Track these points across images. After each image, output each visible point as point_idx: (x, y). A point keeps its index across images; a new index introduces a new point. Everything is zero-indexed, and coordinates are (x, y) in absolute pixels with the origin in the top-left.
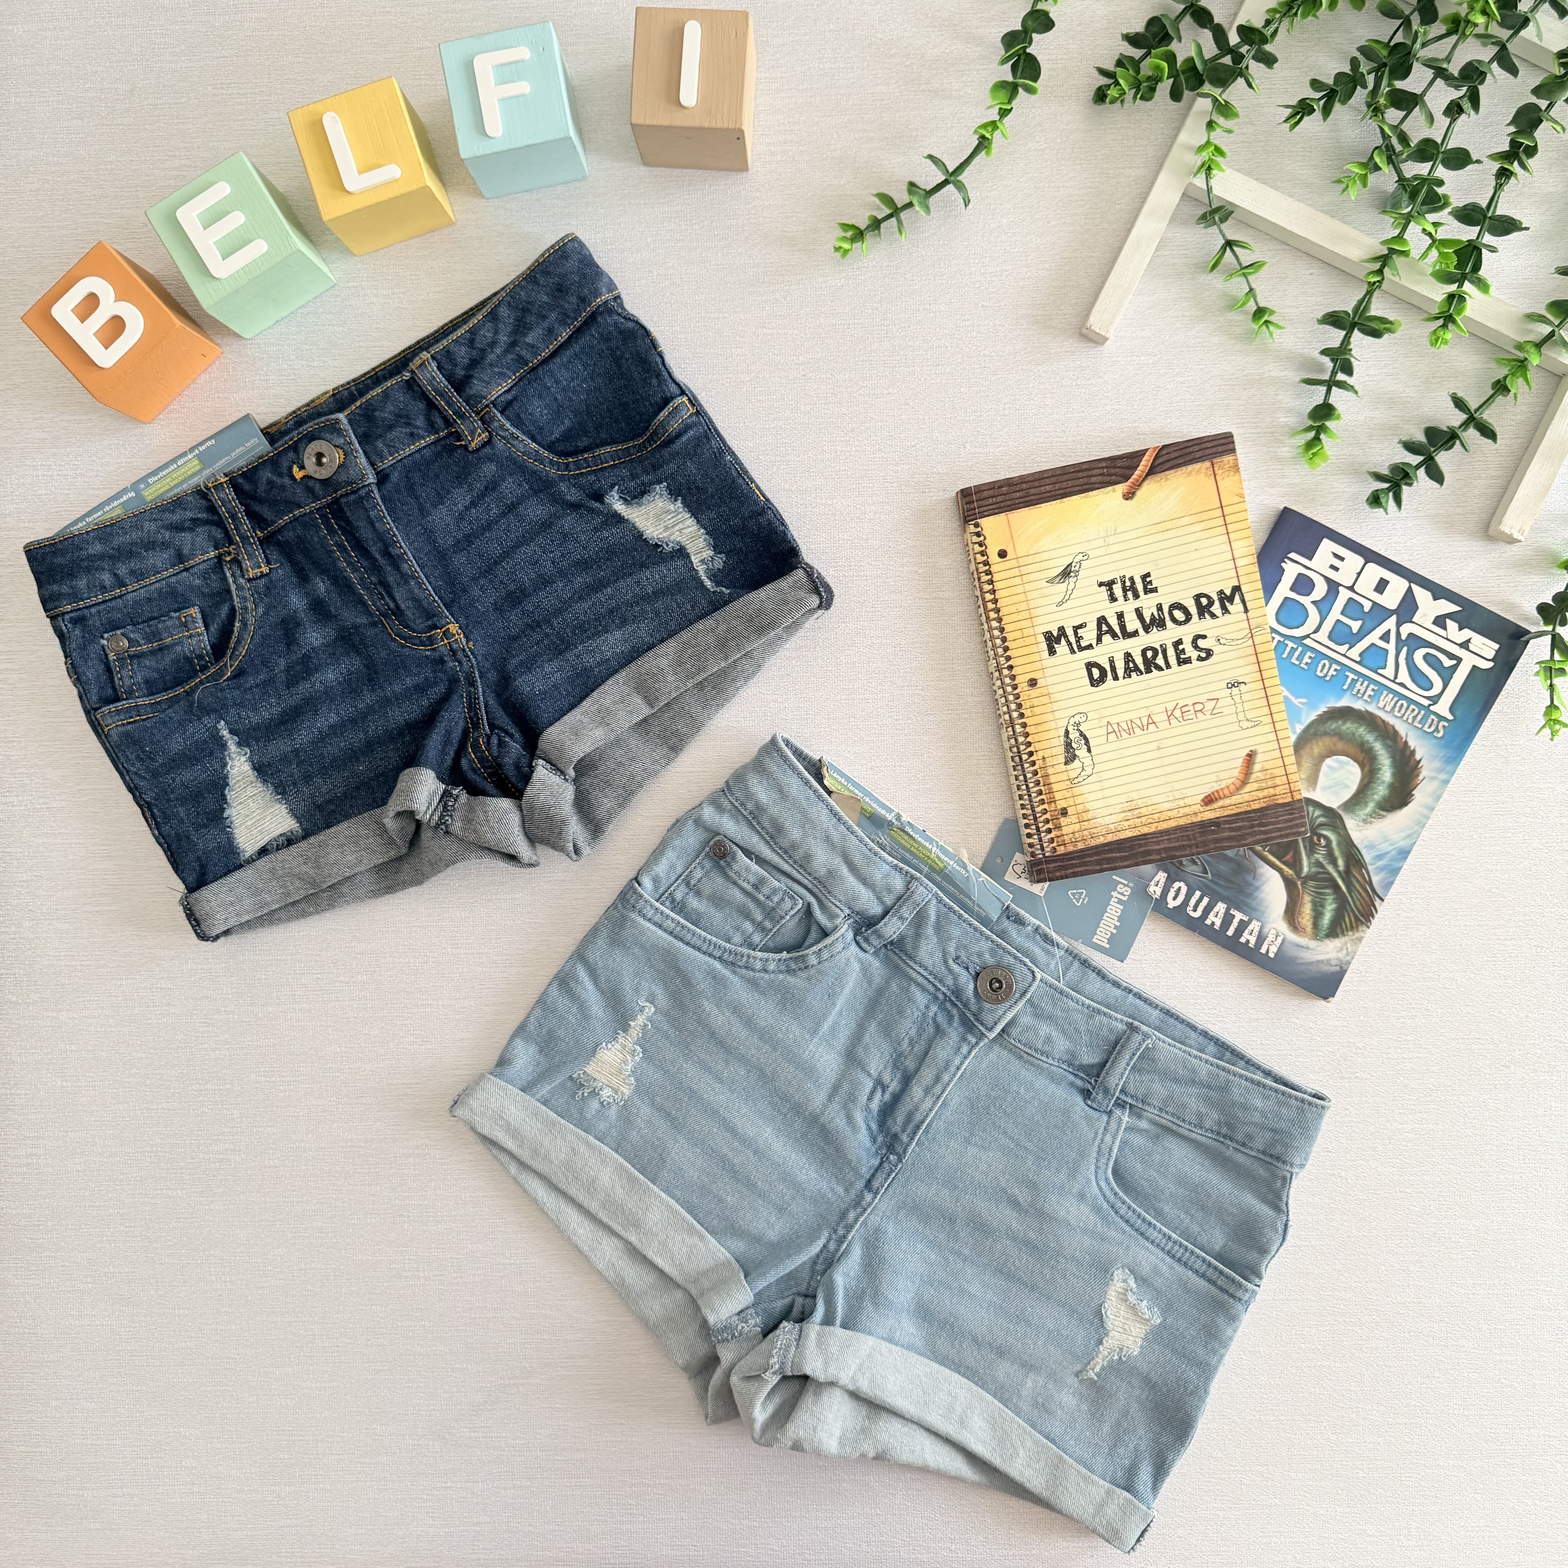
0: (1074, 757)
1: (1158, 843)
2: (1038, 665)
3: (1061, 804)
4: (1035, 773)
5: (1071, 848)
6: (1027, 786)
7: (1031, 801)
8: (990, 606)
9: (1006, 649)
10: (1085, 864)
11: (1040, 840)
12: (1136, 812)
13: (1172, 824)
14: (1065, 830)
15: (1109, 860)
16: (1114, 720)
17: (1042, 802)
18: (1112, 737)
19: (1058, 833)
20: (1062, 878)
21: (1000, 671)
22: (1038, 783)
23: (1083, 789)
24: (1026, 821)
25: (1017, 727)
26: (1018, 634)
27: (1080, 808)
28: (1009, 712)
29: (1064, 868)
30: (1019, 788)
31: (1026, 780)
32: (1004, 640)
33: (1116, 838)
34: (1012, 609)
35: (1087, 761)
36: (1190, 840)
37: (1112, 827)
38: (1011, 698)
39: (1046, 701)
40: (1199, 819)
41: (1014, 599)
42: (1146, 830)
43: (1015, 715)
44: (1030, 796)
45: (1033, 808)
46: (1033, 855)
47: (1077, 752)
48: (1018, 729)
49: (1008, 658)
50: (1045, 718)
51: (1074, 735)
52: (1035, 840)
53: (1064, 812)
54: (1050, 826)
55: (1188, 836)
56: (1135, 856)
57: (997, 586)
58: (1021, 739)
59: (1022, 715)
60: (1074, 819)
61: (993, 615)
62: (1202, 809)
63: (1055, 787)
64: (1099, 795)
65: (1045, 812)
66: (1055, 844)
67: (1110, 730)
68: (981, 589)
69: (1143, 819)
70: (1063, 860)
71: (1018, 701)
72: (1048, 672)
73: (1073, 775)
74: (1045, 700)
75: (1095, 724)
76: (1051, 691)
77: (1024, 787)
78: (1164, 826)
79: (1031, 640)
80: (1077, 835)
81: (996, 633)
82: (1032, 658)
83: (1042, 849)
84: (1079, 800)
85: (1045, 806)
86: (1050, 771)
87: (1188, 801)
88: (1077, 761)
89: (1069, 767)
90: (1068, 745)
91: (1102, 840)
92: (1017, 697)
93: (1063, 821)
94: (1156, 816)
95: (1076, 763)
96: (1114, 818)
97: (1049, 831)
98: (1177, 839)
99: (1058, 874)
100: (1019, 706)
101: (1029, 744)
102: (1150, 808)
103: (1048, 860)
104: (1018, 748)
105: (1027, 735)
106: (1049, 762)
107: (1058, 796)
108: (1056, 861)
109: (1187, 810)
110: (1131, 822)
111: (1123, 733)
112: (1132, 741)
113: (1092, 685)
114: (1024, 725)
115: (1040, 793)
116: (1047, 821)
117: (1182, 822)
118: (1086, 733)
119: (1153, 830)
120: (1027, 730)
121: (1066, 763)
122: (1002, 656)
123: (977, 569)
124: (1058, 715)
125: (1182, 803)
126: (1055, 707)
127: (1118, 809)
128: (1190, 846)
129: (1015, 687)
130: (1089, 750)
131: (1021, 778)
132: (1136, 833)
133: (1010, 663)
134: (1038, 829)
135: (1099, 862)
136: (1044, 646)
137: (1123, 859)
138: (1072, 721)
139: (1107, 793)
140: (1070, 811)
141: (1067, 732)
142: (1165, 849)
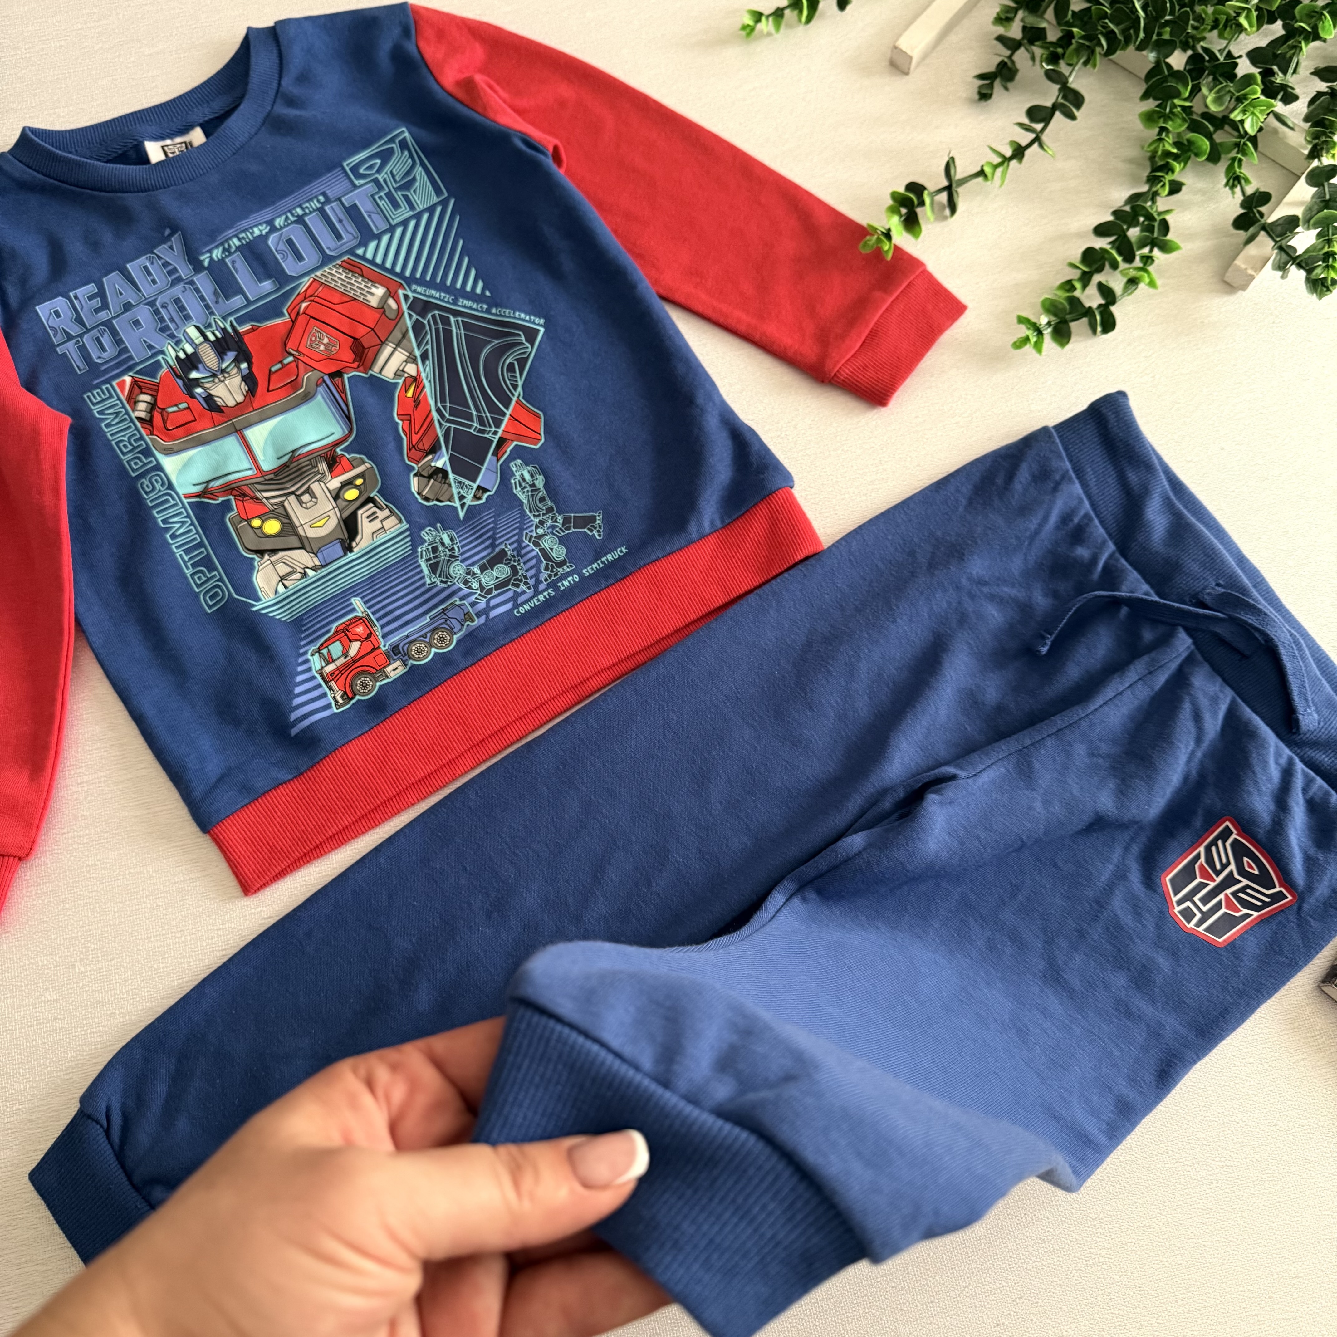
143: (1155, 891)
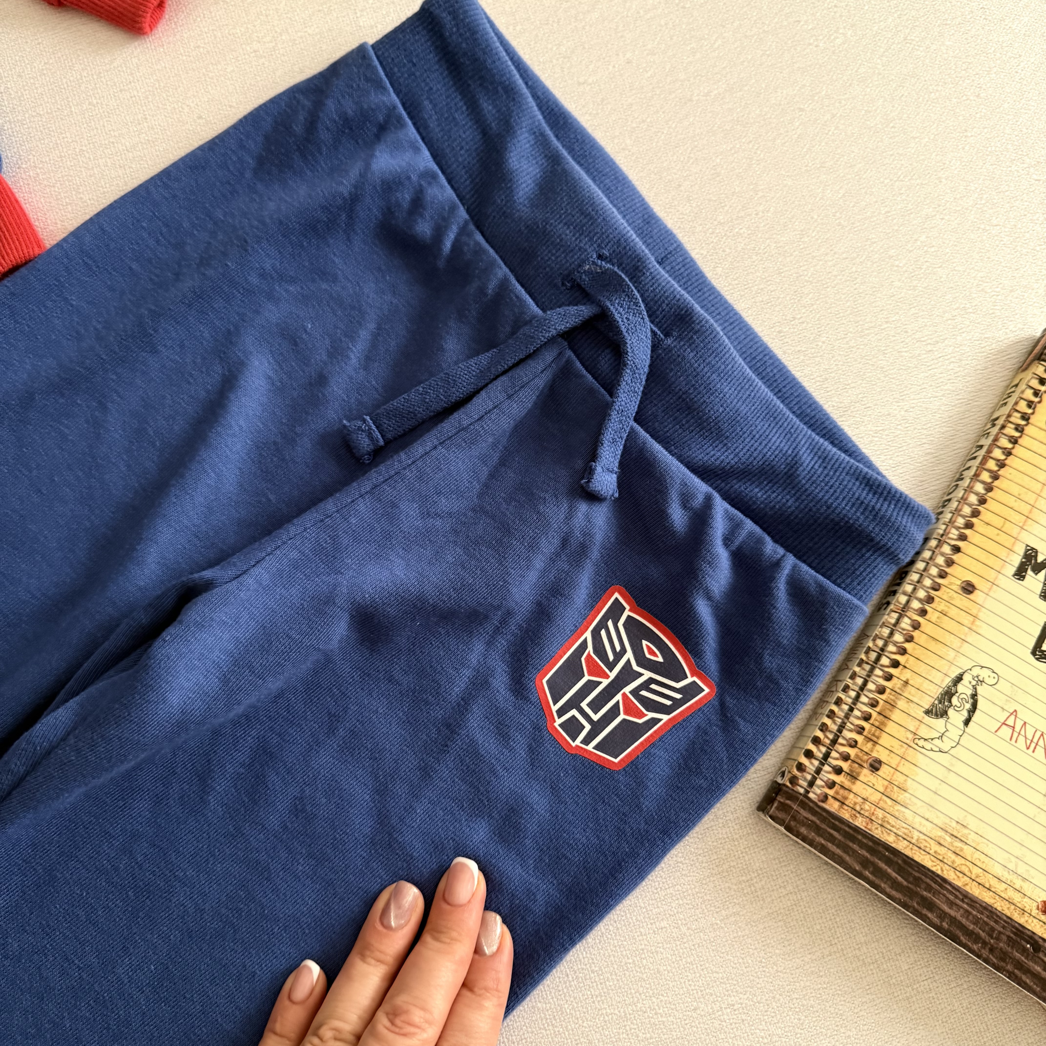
0: (943, 714)
1: (951, 904)
2: (991, 575)
3: (880, 753)
4: (881, 690)
5: (846, 815)
6: (858, 697)
7: (847, 716)
8: (991, 465)
9: (969, 526)
10: (846, 849)
11: (818, 771)
12: (958, 844)
13: (987, 897)
14: (858, 787)
15: (878, 872)
16: (1024, 715)
17: (860, 731)
18: (1006, 732)
19: (847, 784)
20: (804, 839)
21: (940, 543)
22: (874, 704)
23: (921, 760)
24: (819, 734)
25: (906, 620)
26: (997, 521)
27: (899, 778)
28: (910, 597)
29: (818, 830)
30: (846, 689)
31: (863, 687)
32: (976, 513)
33: (908, 852)
34: (1015, 490)
35: (954, 733)
36: (992, 938)
37: (916, 834)
38: (927, 582)
39: (966, 622)
40: (1022, 921)
41: (1026, 481)
42: (950, 876)
43: (916, 605)
44: (851, 709)
45: (841, 728)
46: (793, 781)
47: (951, 712)
48: (906, 623)
49: (963, 538)
50: (948, 639)
51: (964, 689)
52: (811, 765)
53: (876, 766)
54: (845, 766)
55: (993, 929)
56: (911, 894)
57: (1018, 450)
58: (898, 638)
59: (923, 613)
60: (880, 784)
61: (985, 476)
62: (1035, 912)
63: (891, 727)
64: (933, 784)
65: (853, 744)
66: (831, 792)
67: (1010, 722)
68: (996, 440)
69: (959, 861)
70: (824, 820)
71: (933, 593)
72: (997, 593)
73: (924, 732)
74: (967, 619)
75: (1000, 699)
76: (981, 615)
77: (853, 694)
78: (975, 891)
79: (1008, 542)
80: (867, 806)
81: (973, 499)
82: (991, 561)
83: (811, 784)
84: (905, 768)
85: (859, 738)
86: (901, 704)
87: (1027, 888)
88: (941, 721)
89: (927, 719)
90: (948, 695)
91: (890, 839)
92: (936, 587)
93: (865, 774)
94: (976, 871)
95: (939, 723)
96: (927, 827)
97: (838, 771)
98: (976, 921)
99: (803, 830)
100: (930, 600)
101: (903, 652)
102: (977, 855)
103: (805, 802)
104: (886, 645)
105: (910, 639)
106: (909, 692)
107: (885, 740)
108: (814, 813)
109: (1017, 898)
110: (942, 850)
111: (1021, 739)
112: (1024, 758)
113: (1034, 653)
114: (916, 626)
115: (867, 718)
116: (846, 758)
117: (999, 906)
118: (980, 699)
119: (959, 883)
120: (916, 634)
121: (928, 712)
122: (958, 528)
123: (1009, 416)
124: (966, 648)
125: (1018, 883)
126: (972, 638)
127: (940, 820)
128: (985, 943)
129: (943, 575)
130: (967, 722)
131: (860, 681)
132: (937, 868)
133: (960, 544)
134: (827, 756)
135: (865, 863)
136: (1017, 560)
137: (895, 885)
138: (976, 671)
139: (944, 790)
140: (884, 771)
141: (959, 679)
142: (953, 920)
143: (526, 699)
